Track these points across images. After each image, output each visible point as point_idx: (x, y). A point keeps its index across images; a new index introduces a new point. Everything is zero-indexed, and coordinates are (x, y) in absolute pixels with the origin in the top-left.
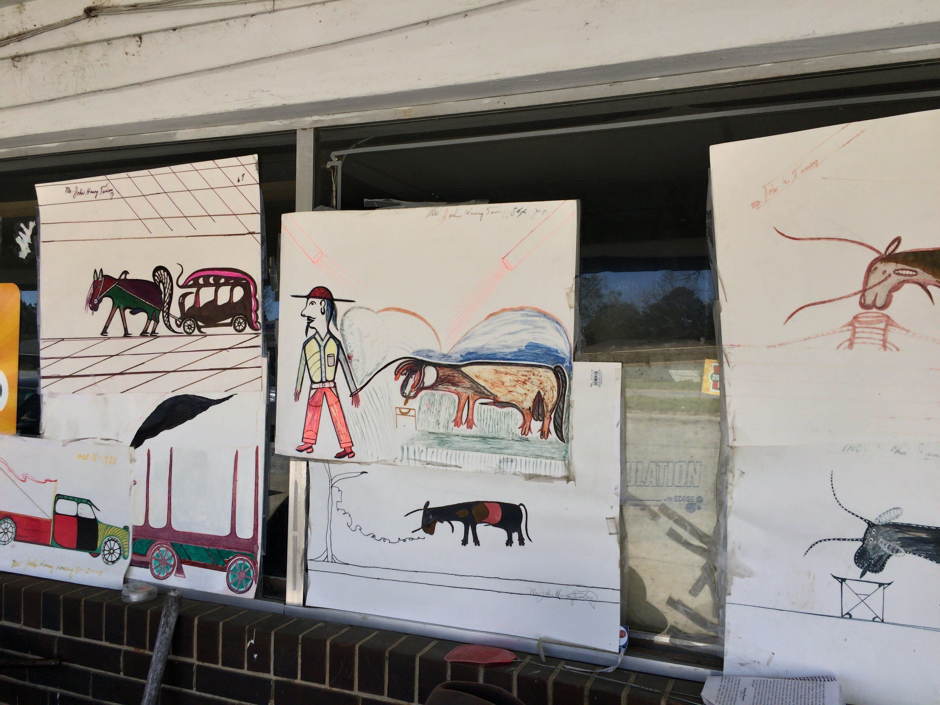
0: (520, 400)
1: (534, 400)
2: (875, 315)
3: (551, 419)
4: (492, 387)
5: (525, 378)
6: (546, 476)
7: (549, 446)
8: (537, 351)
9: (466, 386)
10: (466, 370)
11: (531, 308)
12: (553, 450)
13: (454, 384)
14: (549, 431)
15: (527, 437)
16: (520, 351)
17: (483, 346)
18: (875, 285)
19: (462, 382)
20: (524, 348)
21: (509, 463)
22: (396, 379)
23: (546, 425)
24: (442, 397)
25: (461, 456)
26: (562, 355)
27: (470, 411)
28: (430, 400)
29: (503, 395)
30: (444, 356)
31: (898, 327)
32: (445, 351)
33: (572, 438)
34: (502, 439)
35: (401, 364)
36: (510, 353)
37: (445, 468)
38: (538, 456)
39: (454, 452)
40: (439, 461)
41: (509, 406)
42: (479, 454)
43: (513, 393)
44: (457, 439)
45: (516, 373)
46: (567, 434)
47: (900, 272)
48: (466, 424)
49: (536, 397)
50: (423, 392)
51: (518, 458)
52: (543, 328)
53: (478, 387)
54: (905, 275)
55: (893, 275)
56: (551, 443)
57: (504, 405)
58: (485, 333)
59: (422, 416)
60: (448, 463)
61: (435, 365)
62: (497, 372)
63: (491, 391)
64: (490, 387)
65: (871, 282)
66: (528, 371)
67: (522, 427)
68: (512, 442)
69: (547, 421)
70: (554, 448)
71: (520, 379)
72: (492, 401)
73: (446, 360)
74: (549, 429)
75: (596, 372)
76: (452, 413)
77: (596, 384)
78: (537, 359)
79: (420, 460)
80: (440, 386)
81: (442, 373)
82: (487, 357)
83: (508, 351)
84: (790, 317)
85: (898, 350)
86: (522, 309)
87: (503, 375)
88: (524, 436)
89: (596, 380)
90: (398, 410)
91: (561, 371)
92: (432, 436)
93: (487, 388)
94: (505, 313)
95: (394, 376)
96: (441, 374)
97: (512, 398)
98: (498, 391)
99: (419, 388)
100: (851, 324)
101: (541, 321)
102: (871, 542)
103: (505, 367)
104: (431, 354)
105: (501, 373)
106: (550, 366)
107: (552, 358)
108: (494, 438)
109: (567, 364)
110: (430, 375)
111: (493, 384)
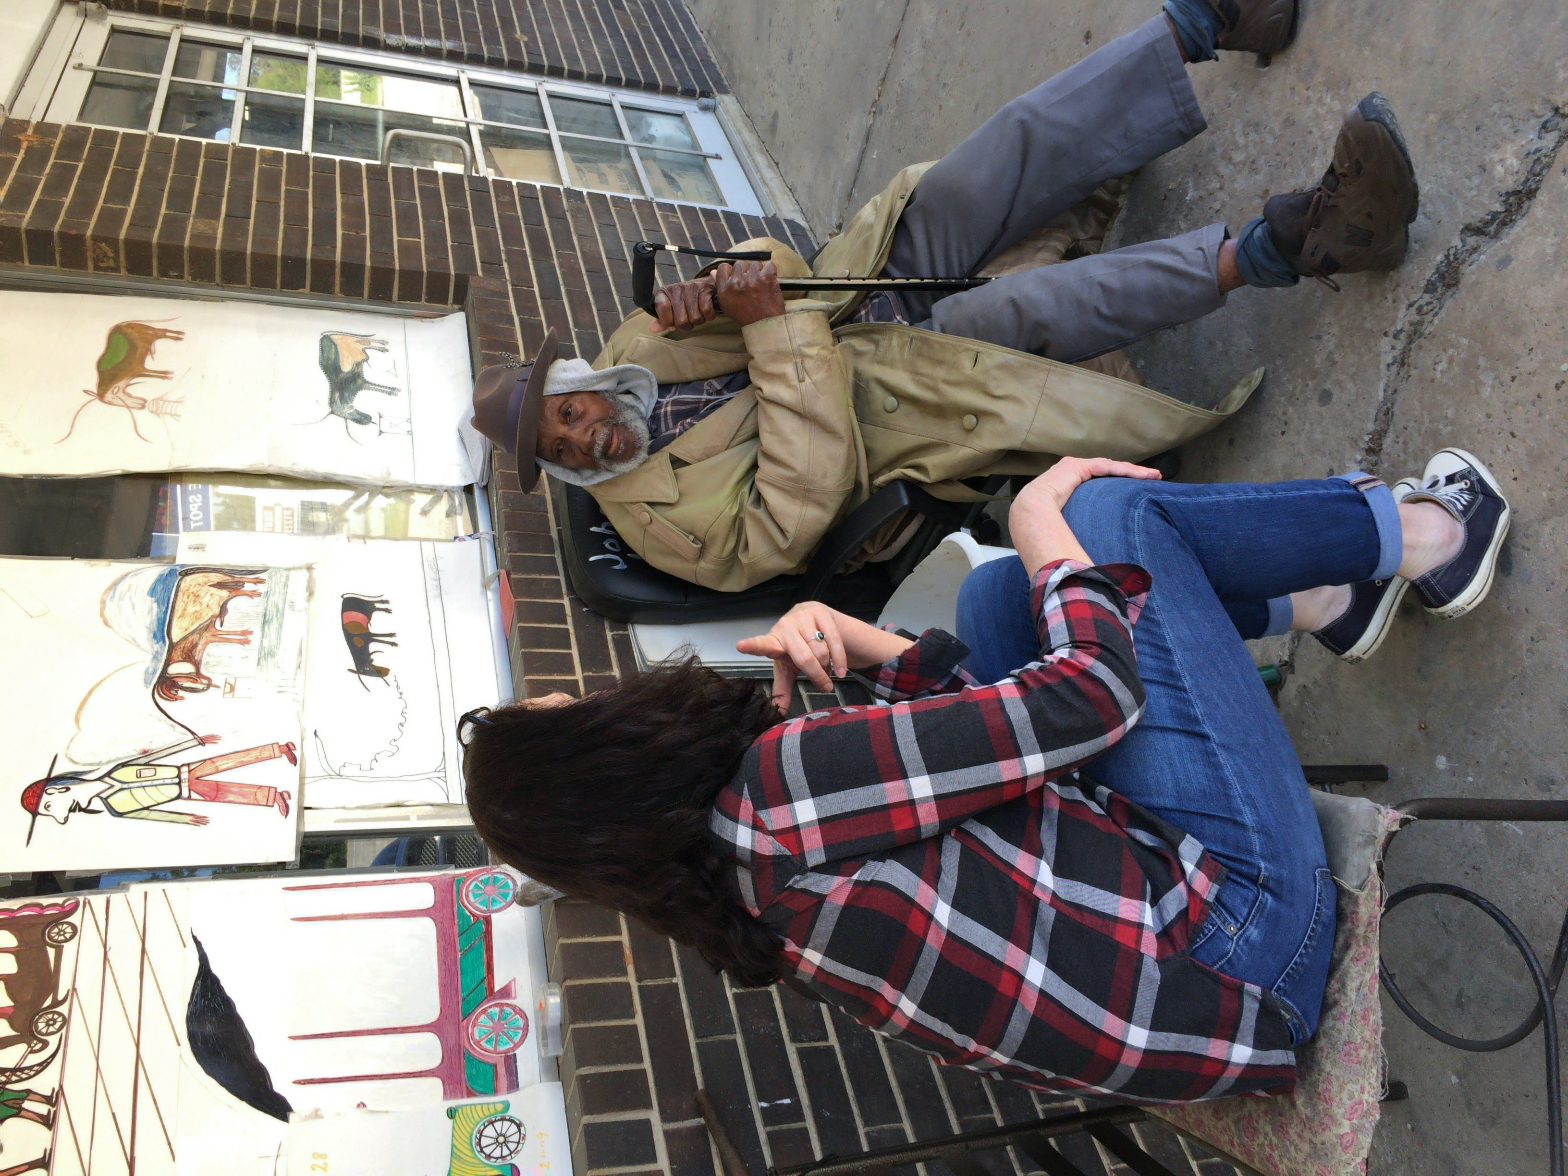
0: (219, 599)
1: (219, 589)
3: (242, 577)
4: (201, 619)
5: (191, 597)
6: (309, 582)
7: (274, 579)
8: (159, 588)
9: (198, 639)
10: (176, 639)
11: (104, 594)
12: (278, 576)
13: (195, 647)
14: (257, 578)
16: (157, 601)
17: (146, 629)
18: (125, 402)
19: (192, 641)
20: (153, 599)
21: (294, 605)
22: (182, 698)
23: (250, 580)
24: (209, 655)
25: (287, 640)
26: (167, 572)
27: (231, 634)
28: (214, 665)
29: (212, 611)
30: (154, 657)
32: (150, 655)
33: (264, 564)
34: (266, 610)
35: (161, 697)
36: (159, 608)
37: (304, 652)
38: (286, 586)
39: (283, 644)
40: (295, 657)
41: (226, 607)
42: (284, 624)
43: (210, 604)
44: (266, 643)
45: (185, 605)
46: (261, 567)
48: (248, 636)
49: (215, 587)
50: (203, 671)
51: (288, 598)
52: (130, 586)
53: (200, 629)
56: (270, 577)
57: (223, 610)
58: (130, 627)
59: (236, 672)
60: (297, 648)
61: (167, 665)
62: (182, 616)
63: (205, 620)
64: (201, 621)
65: (122, 403)
66: (184, 595)
67: (251, 597)
68: (270, 603)
69: (244, 580)
70: (276, 575)
71: (193, 600)
72: (218, 619)
74: (254, 578)
75: (190, 547)
80: (196, 658)
81: (178, 658)
82: (161, 625)
83: (155, 610)
84: (146, 440)
86: (103, 603)
87: (186, 612)
88: (262, 595)
89: (198, 548)
90: (226, 695)
91: (186, 572)
92: (262, 663)
94: (106, 614)
96: (180, 659)
97: (216, 603)
98: (206, 615)
99: (196, 676)
100: (158, 414)
101: (121, 588)
103: (175, 611)
104: (151, 670)
105: (183, 613)
107: (169, 578)
108: (265, 615)
109: (178, 568)
110: (179, 668)
111: (197, 619)
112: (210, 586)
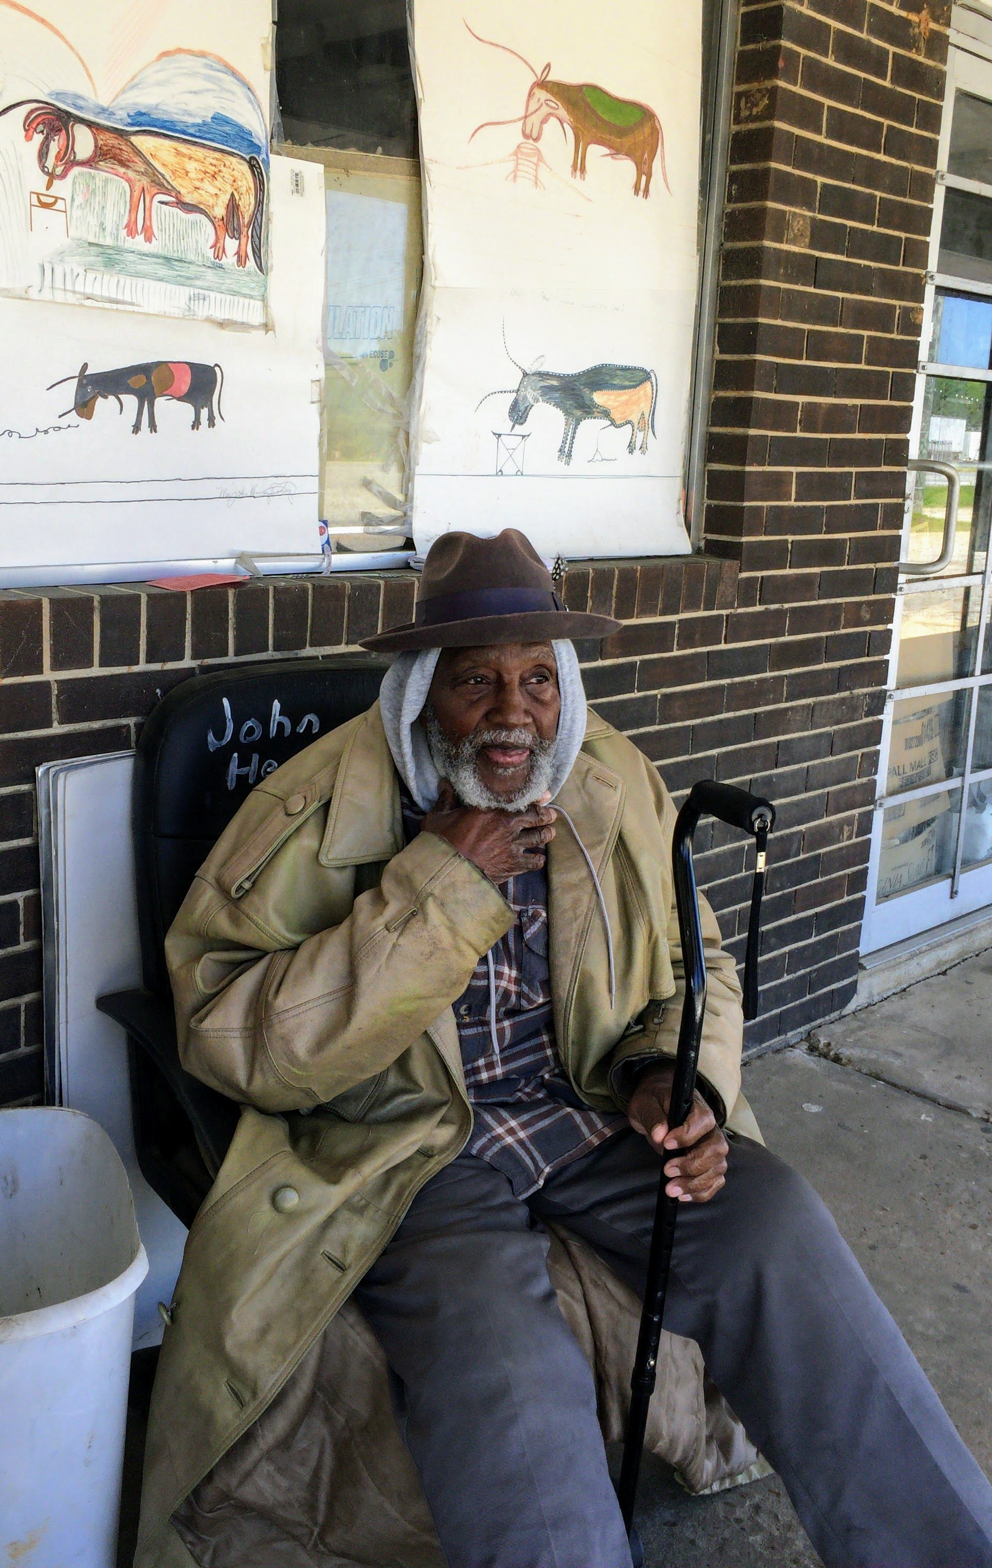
0: (210, 204)
1: (228, 206)
2: (533, 147)
3: (248, 237)
4: (173, 178)
5: (213, 168)
6: (243, 323)
7: (247, 279)
8: (227, 129)
9: (138, 169)
10: (136, 140)
11: (216, 57)
12: (253, 285)
13: (122, 163)
14: (247, 256)
15: (221, 262)
16: (205, 124)
17: (157, 105)
18: (532, 113)
19: (133, 162)
20: (210, 120)
21: (201, 301)
22: (28, 138)
23: (243, 247)
24: (106, 181)
25: (139, 286)
26: (256, 141)
27: (147, 213)
28: (88, 186)
29: (189, 193)
30: (103, 110)
31: (545, 164)
32: (105, 103)
33: (272, 269)
34: (190, 263)
35: (32, 112)
36: (194, 125)
37: (115, 306)
38: (234, 293)
39: (128, 280)
40: (106, 294)
41: (196, 212)
42: (163, 284)
43: (200, 191)
44: (131, 257)
45: (202, 159)
46: (267, 263)
47: (548, 102)
48: (143, 234)
49: (229, 201)
50: (76, 170)
51: (212, 294)
52: (233, 93)
53: (154, 175)
54: (552, 107)
55: (544, 105)
56: (249, 274)
57: (189, 208)
58: (158, 84)
59: (77, 213)
60: (120, 297)
61: (90, 124)
62: (178, 153)
63: (171, 182)
64: (171, 177)
65: (531, 109)
66: (217, 159)
67: (214, 246)
68: (203, 269)
69: (243, 240)
70: (253, 281)
71: (208, 171)
72: (174, 199)
73: (106, 119)
74: (246, 252)
75: (297, 175)
76: (122, 212)
77: (297, 191)
78: (227, 141)
79: (74, 292)
80: (101, 163)
81: (102, 140)
82: (164, 124)
83: (191, 120)
84: (473, 135)
85: (544, 189)
86: (202, 55)
87: (186, 160)
88: (217, 260)
89: (297, 185)
90: (34, 197)
91: (257, 166)
92: (94, 250)
93: (168, 178)
94: (182, 56)
95: (23, 133)
96: (100, 142)
97: (202, 199)
98: (181, 185)
99: (69, 161)
100: (516, 154)
101: (228, 79)
102: (522, 393)
103: (188, 146)
104: (81, 103)
105: (184, 155)
106: (244, 156)
107: (246, 143)
108: (180, 261)
109: (263, 156)
110: (84, 141)
111: (174, 172)
112: (232, 195)
